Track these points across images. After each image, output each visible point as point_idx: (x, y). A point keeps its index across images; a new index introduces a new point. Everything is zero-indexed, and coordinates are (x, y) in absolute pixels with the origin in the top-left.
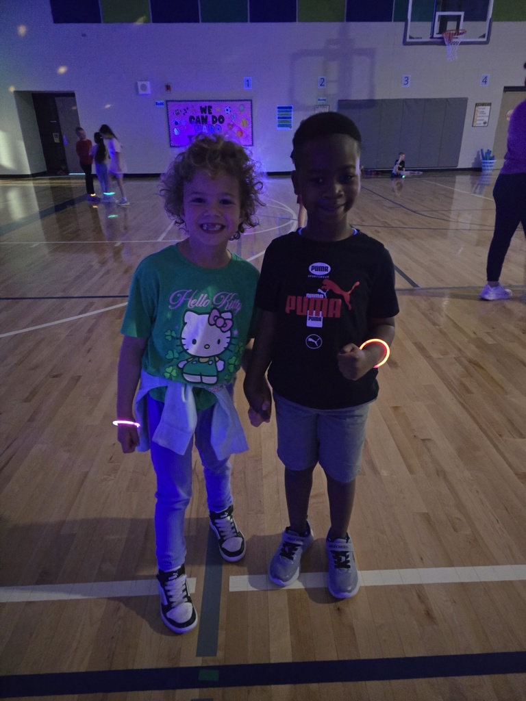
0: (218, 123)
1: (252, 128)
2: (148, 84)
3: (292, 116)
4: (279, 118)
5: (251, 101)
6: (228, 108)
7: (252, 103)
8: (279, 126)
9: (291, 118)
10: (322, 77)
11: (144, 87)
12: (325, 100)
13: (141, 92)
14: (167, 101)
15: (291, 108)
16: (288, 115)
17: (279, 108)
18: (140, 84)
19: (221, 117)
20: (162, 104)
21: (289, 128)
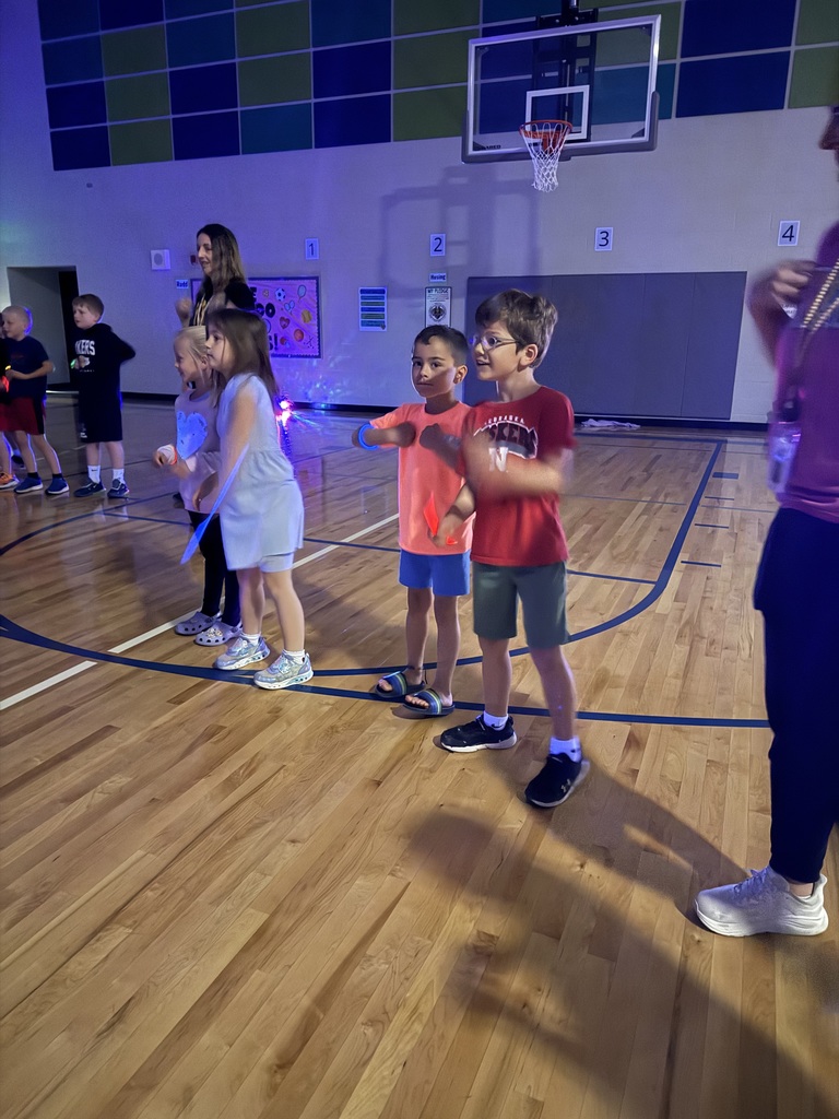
0: (265, 316)
1: (319, 325)
2: (165, 253)
3: (385, 307)
4: (363, 310)
5: (317, 278)
6: (280, 291)
7: (317, 284)
8: (363, 324)
9: (383, 310)
10: (438, 236)
11: (159, 259)
12: (443, 277)
13: (155, 266)
14: (192, 280)
15: (383, 292)
16: (377, 304)
17: (362, 291)
18: (153, 253)
19: (270, 306)
20: (184, 284)
21: (380, 329)
